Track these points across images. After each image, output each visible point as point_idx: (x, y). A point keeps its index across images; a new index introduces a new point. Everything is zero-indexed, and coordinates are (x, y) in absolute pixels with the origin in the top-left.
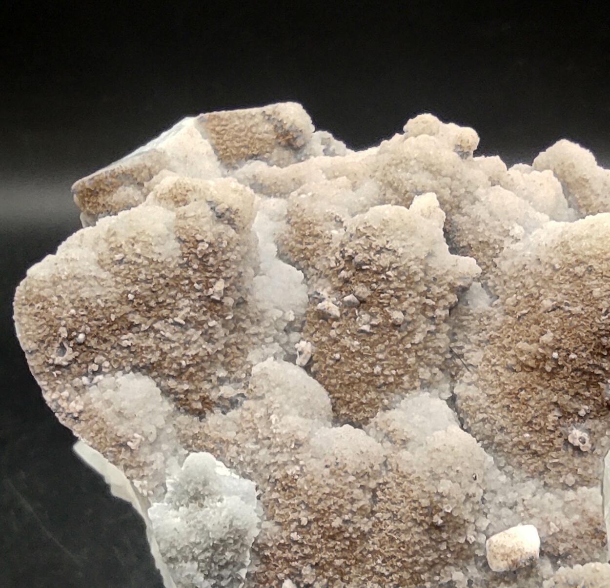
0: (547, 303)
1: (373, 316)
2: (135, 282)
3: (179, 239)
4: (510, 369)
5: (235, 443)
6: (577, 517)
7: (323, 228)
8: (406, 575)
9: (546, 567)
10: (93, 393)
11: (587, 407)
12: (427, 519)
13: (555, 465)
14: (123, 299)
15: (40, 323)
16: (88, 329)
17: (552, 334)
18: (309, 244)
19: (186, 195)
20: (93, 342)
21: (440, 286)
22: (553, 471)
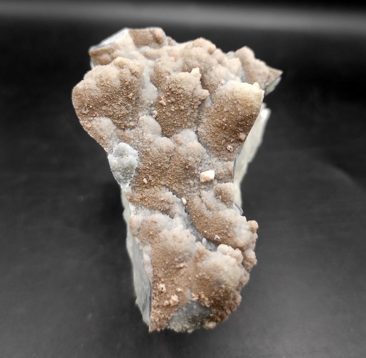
0: (225, 110)
1: (175, 107)
2: (107, 92)
3: (120, 80)
4: (214, 126)
5: (133, 139)
6: (226, 170)
7: (164, 75)
8: (177, 180)
9: (216, 182)
10: (94, 122)
11: (233, 140)
12: (184, 167)
13: (223, 154)
14: (103, 97)
15: (80, 101)
16: (93, 104)
17: (225, 119)
18: (160, 79)
19: (123, 66)
20: (94, 108)
21: (196, 99)
22: (222, 156)
